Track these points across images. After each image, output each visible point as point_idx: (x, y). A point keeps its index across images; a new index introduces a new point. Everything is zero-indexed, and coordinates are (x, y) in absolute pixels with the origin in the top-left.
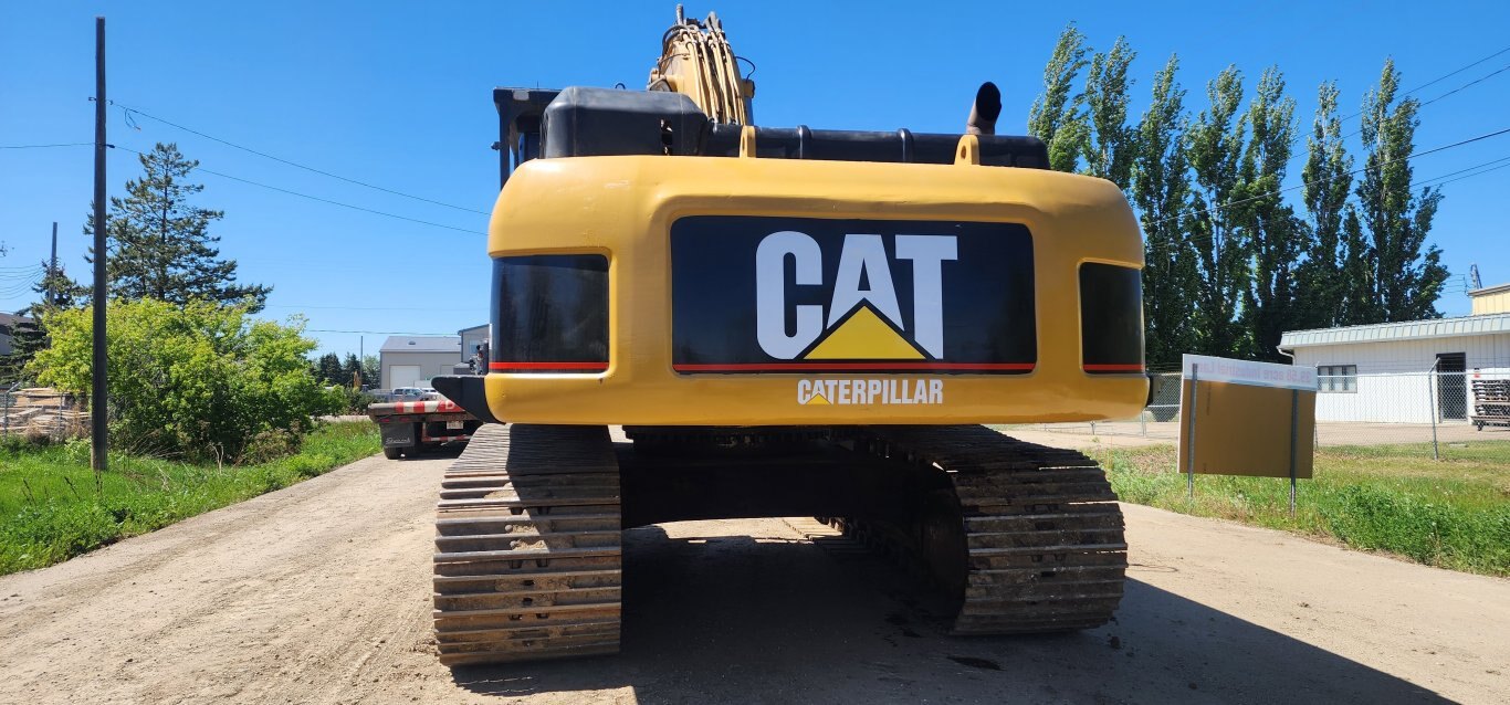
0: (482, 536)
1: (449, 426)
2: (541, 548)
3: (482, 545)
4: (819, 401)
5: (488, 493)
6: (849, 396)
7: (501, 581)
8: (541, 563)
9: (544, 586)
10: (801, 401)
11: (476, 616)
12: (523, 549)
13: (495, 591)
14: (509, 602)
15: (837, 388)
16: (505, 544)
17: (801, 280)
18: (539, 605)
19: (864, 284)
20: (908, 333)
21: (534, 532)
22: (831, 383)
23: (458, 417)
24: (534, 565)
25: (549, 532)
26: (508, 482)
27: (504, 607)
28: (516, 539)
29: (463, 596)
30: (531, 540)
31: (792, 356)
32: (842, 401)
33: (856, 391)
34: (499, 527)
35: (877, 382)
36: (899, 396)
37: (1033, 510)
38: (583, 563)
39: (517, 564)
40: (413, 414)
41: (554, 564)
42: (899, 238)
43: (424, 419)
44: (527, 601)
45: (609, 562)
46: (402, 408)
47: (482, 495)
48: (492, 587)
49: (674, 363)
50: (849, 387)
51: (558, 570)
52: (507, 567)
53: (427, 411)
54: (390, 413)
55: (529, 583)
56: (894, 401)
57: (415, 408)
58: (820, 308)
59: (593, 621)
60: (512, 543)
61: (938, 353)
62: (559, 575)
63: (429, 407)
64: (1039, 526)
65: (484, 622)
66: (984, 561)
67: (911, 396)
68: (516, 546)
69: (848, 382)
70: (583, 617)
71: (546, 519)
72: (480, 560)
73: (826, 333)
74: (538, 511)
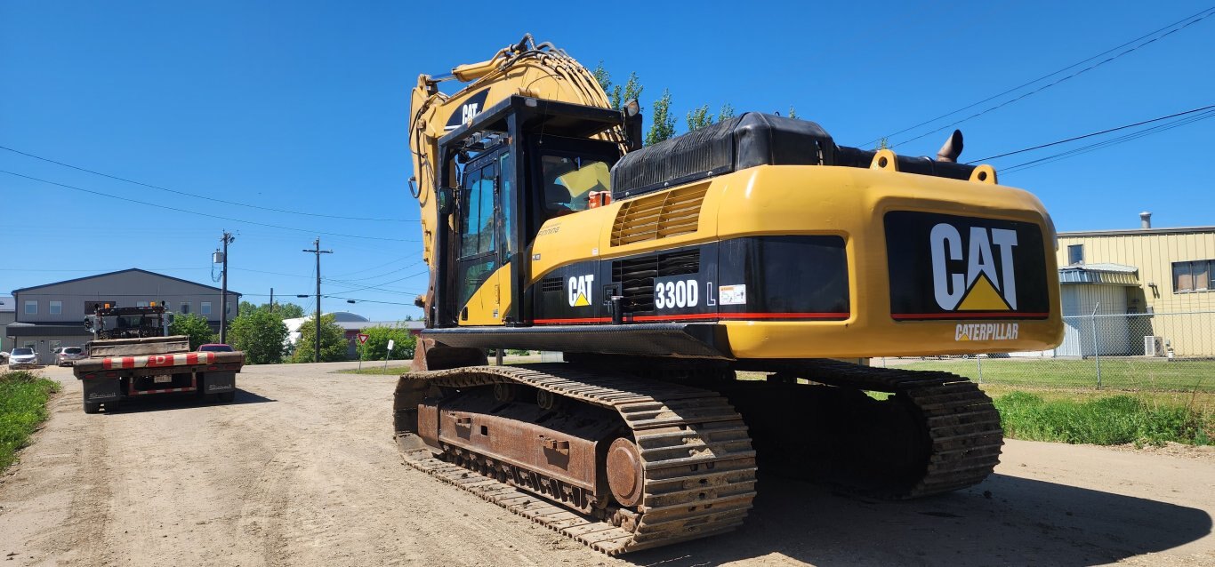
0: (671, 447)
1: (156, 380)
2: (708, 454)
3: (670, 455)
4: (965, 339)
5: (658, 414)
6: (978, 335)
7: (688, 481)
8: (709, 465)
9: (714, 483)
10: (957, 339)
11: (671, 510)
12: (698, 456)
13: (683, 489)
14: (692, 497)
15: (973, 329)
16: (685, 452)
17: (953, 257)
18: (710, 498)
19: (981, 262)
20: (1001, 293)
21: (700, 442)
22: (971, 326)
23: (168, 371)
24: (705, 467)
25: (711, 443)
26: (662, 406)
27: (689, 501)
28: (692, 448)
29: (666, 495)
30: (701, 449)
31: (952, 309)
32: (976, 338)
33: (982, 332)
34: (679, 440)
35: (991, 325)
36: (999, 335)
37: (956, 411)
38: (734, 464)
39: (695, 467)
40: (120, 370)
41: (717, 466)
42: (994, 231)
43: (131, 374)
44: (702, 496)
45: (748, 462)
46: (110, 364)
47: (653, 416)
48: (681, 486)
49: (892, 313)
50: (979, 329)
51: (720, 470)
52: (688, 470)
53: (136, 366)
54: (96, 369)
55: (703, 481)
56: (998, 338)
57: (124, 363)
58: (962, 275)
59: (737, 507)
60: (691, 452)
61: (1015, 308)
62: (722, 474)
63: (138, 362)
64: (962, 421)
65: (674, 514)
66: (940, 445)
67: (1005, 335)
68: (693, 453)
69: (978, 326)
70: (731, 504)
71: (706, 433)
72: (674, 466)
73: (967, 292)
74: (697, 426)
